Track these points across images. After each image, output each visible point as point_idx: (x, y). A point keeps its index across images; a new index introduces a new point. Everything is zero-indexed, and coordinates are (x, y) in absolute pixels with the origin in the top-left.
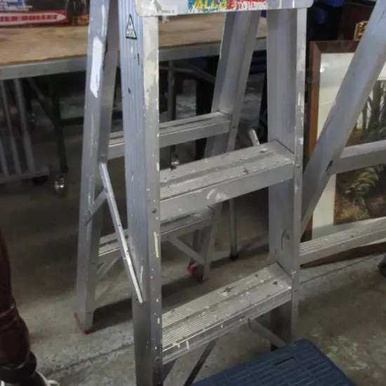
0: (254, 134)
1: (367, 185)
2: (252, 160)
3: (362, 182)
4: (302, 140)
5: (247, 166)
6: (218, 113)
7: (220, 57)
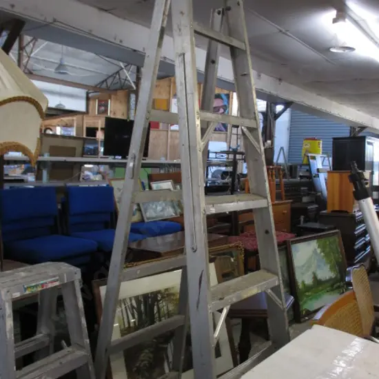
0: (64, 343)
1: (146, 362)
2: (63, 357)
3: (142, 361)
4: (88, 341)
5: (62, 360)
6: (41, 335)
7: (39, 304)
